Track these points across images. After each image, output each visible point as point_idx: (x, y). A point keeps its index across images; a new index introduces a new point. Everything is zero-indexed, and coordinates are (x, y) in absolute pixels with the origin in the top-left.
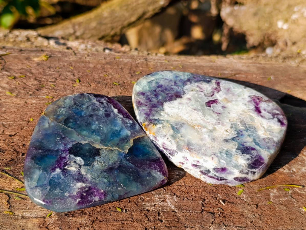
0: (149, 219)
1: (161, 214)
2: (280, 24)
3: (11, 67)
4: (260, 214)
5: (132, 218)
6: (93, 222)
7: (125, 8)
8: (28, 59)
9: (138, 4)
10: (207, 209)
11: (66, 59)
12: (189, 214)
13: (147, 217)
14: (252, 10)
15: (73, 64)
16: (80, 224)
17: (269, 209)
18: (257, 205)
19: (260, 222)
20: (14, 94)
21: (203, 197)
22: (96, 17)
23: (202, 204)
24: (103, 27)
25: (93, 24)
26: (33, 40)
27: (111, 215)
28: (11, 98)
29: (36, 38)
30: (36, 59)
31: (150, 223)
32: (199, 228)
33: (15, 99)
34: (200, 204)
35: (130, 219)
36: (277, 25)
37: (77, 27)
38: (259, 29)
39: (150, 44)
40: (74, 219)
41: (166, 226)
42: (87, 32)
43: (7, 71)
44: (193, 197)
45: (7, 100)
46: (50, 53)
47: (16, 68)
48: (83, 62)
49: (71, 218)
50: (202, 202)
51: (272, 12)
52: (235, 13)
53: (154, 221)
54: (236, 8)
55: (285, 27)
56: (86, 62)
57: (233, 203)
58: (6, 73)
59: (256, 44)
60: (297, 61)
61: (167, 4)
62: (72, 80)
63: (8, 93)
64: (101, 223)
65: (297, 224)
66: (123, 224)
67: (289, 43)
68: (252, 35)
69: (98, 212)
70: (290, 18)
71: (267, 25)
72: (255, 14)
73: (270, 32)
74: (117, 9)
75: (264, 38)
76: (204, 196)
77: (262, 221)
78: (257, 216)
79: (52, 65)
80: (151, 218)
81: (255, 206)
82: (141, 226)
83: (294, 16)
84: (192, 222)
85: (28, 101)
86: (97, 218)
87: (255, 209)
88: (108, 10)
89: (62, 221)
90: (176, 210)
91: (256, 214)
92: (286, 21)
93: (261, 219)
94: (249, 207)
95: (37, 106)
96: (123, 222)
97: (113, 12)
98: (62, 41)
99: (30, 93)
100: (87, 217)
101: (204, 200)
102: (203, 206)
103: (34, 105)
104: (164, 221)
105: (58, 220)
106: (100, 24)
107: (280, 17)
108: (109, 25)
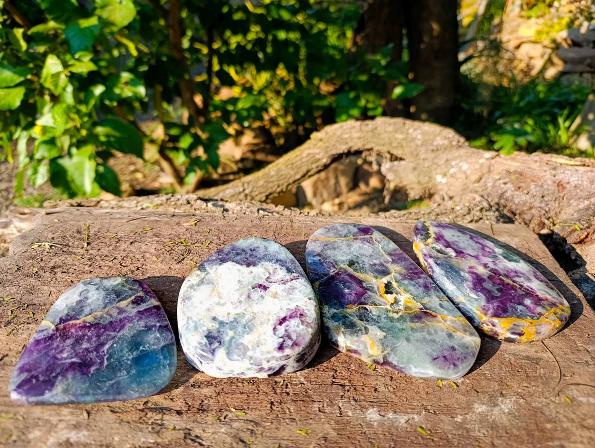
0: (275, 392)
1: (289, 386)
2: (439, 178)
3: (161, 233)
4: (395, 387)
5: (259, 391)
6: (219, 394)
7: (290, 166)
8: (178, 224)
9: (303, 163)
10: (337, 381)
11: (215, 223)
12: (318, 386)
13: (273, 389)
14: (412, 165)
15: (221, 228)
16: (205, 396)
17: (404, 382)
18: (392, 377)
19: (393, 396)
20: (160, 259)
21: (335, 368)
22: (263, 175)
23: (333, 376)
24: (270, 185)
25: (261, 183)
26: (192, 203)
27: (237, 386)
28: (156, 264)
29: (196, 201)
30: (186, 225)
31: (276, 396)
32: (327, 402)
33: (160, 265)
34: (331, 375)
35: (257, 391)
36: (436, 179)
37: (246, 186)
38: (419, 182)
39: (325, 195)
40: (200, 390)
41: (292, 400)
42: (255, 189)
43: (157, 236)
44: (324, 368)
45: (153, 266)
46: (200, 218)
47: (166, 233)
48: (230, 225)
49: (196, 389)
50: (333, 373)
51: (431, 166)
52: (395, 168)
53: (281, 394)
54: (396, 163)
55: (444, 181)
56: (233, 226)
57: (366, 375)
58: (156, 238)
59: (417, 197)
60: (450, 217)
61: (329, 162)
62: (217, 244)
63: (154, 259)
64: (227, 395)
65: (434, 399)
66: (249, 396)
67: (446, 198)
68: (413, 189)
69: (224, 383)
70: (448, 171)
71: (427, 179)
72: (415, 169)
73: (430, 186)
74: (283, 167)
75: (425, 191)
76: (336, 366)
77: (396, 396)
78: (391, 389)
79: (201, 230)
80: (278, 391)
81: (390, 378)
82: (266, 399)
83: (452, 171)
84: (320, 395)
85: (171, 267)
86: (223, 390)
87: (389, 382)
88: (275, 169)
89: (187, 393)
90: (305, 382)
91: (389, 388)
92: (445, 175)
93: (394, 393)
94: (383, 379)
95: (180, 271)
96: (249, 394)
97: (279, 170)
98: (220, 203)
99: (175, 258)
100: (213, 388)
101: (336, 371)
102: (334, 378)
103: (177, 270)
104: (291, 394)
105: (183, 392)
106: (267, 182)
107: (439, 171)
108: (276, 183)
